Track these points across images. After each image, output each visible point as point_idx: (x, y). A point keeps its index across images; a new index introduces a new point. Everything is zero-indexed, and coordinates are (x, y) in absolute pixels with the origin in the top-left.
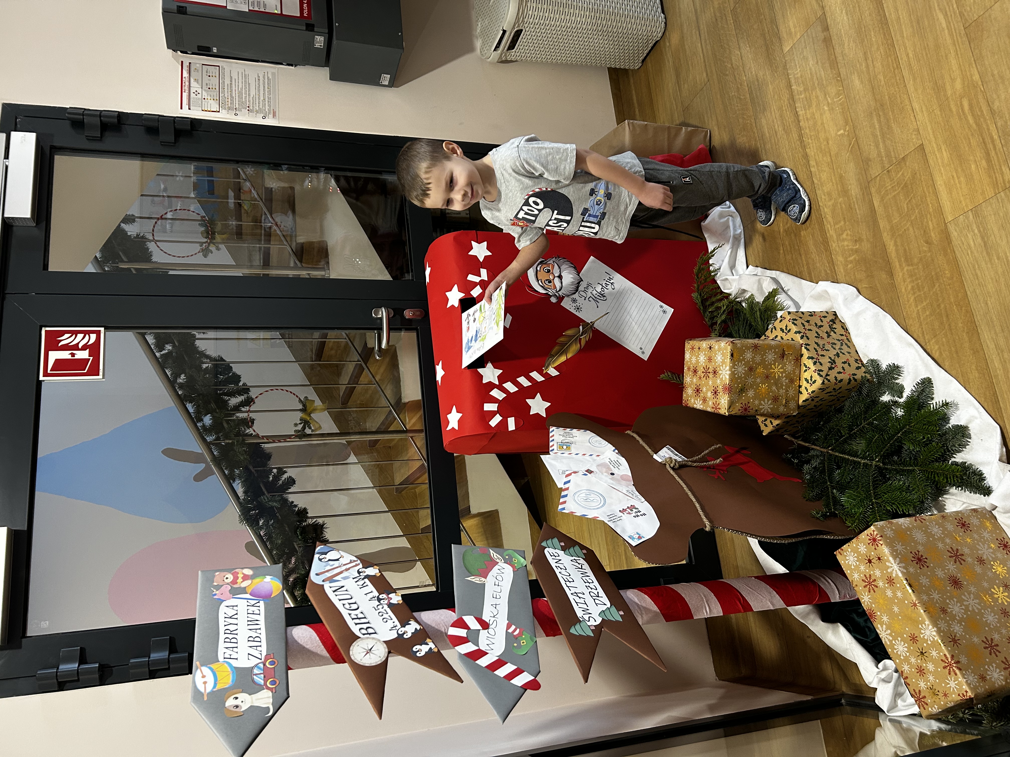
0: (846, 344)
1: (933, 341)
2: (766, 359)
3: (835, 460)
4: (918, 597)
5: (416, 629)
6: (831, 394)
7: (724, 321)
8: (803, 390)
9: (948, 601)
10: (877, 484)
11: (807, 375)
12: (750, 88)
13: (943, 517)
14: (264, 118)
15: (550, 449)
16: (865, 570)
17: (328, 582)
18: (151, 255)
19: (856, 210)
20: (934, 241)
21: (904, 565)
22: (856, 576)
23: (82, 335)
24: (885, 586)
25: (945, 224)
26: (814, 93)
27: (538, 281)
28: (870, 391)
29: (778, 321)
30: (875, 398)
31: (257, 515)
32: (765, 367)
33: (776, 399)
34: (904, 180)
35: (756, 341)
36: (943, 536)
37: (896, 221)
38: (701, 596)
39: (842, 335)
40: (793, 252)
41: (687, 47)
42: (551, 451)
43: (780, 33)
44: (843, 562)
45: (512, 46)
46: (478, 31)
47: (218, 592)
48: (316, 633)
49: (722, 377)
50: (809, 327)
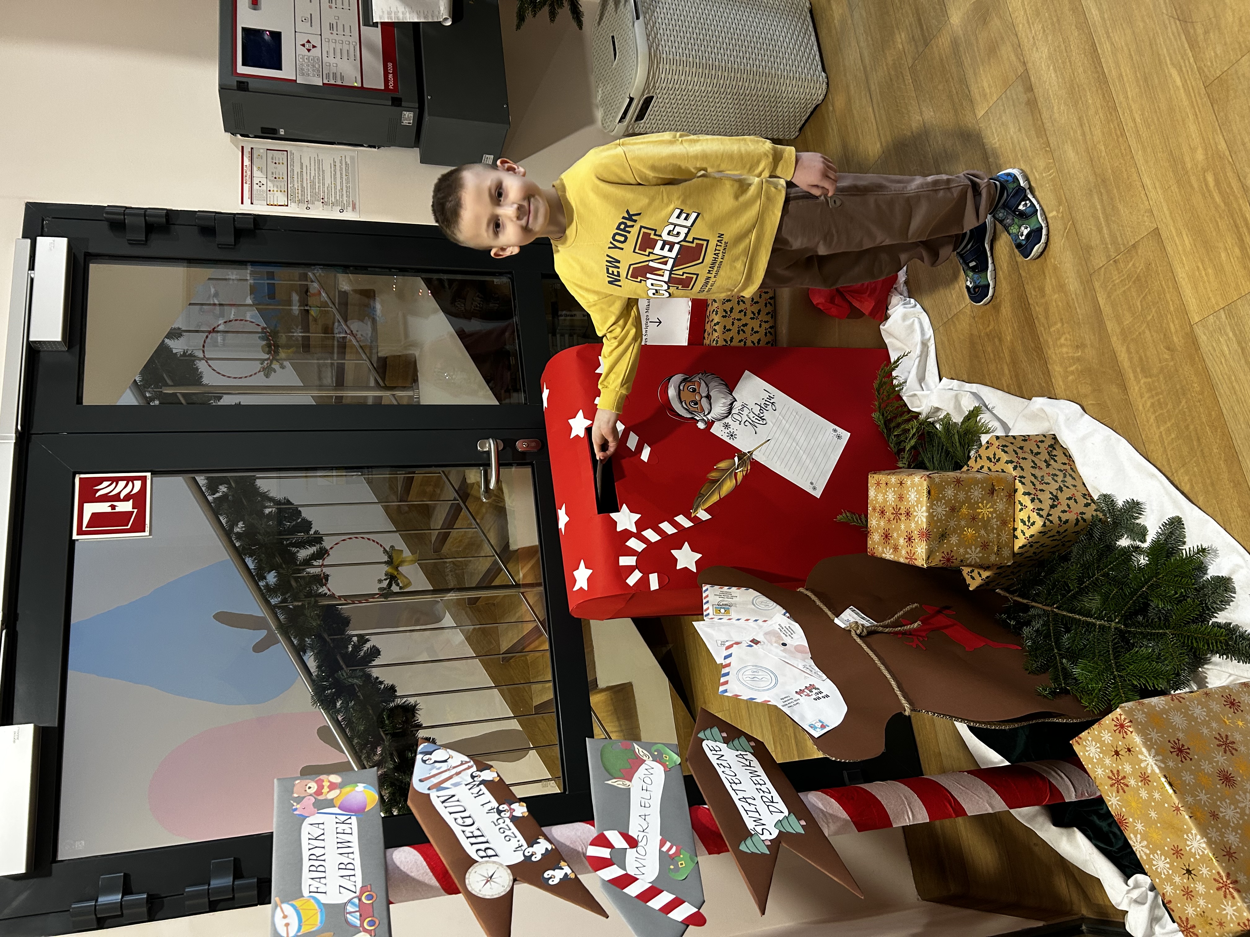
0: (1070, 475)
1: (1182, 470)
2: (972, 497)
4: (1182, 799)
5: (547, 849)
6: (1055, 538)
7: (913, 447)
8: (1018, 533)
9: (1219, 803)
10: (1119, 652)
11: (1023, 515)
12: (937, 161)
13: (1206, 694)
14: (342, 210)
15: (705, 613)
16: (1112, 765)
17: (435, 790)
18: (202, 377)
19: (1076, 309)
20: (1179, 348)
21: (1161, 757)
22: (1100, 771)
23: (124, 483)
24: (1138, 785)
25: (1191, 326)
27: (682, 403)
28: (1103, 534)
29: (983, 447)
30: (1110, 543)
31: (332, 695)
32: (971, 507)
33: (985, 546)
34: (1136, 272)
35: (957, 474)
36: (1207, 719)
37: (1127, 322)
38: (901, 798)
39: (1065, 464)
40: (997, 361)
41: (855, 112)
42: (706, 616)
43: (972, 93)
44: (1081, 754)
45: (641, 116)
46: (599, 98)
47: (298, 806)
48: (422, 856)
49: (918, 520)
50: (1024, 455)
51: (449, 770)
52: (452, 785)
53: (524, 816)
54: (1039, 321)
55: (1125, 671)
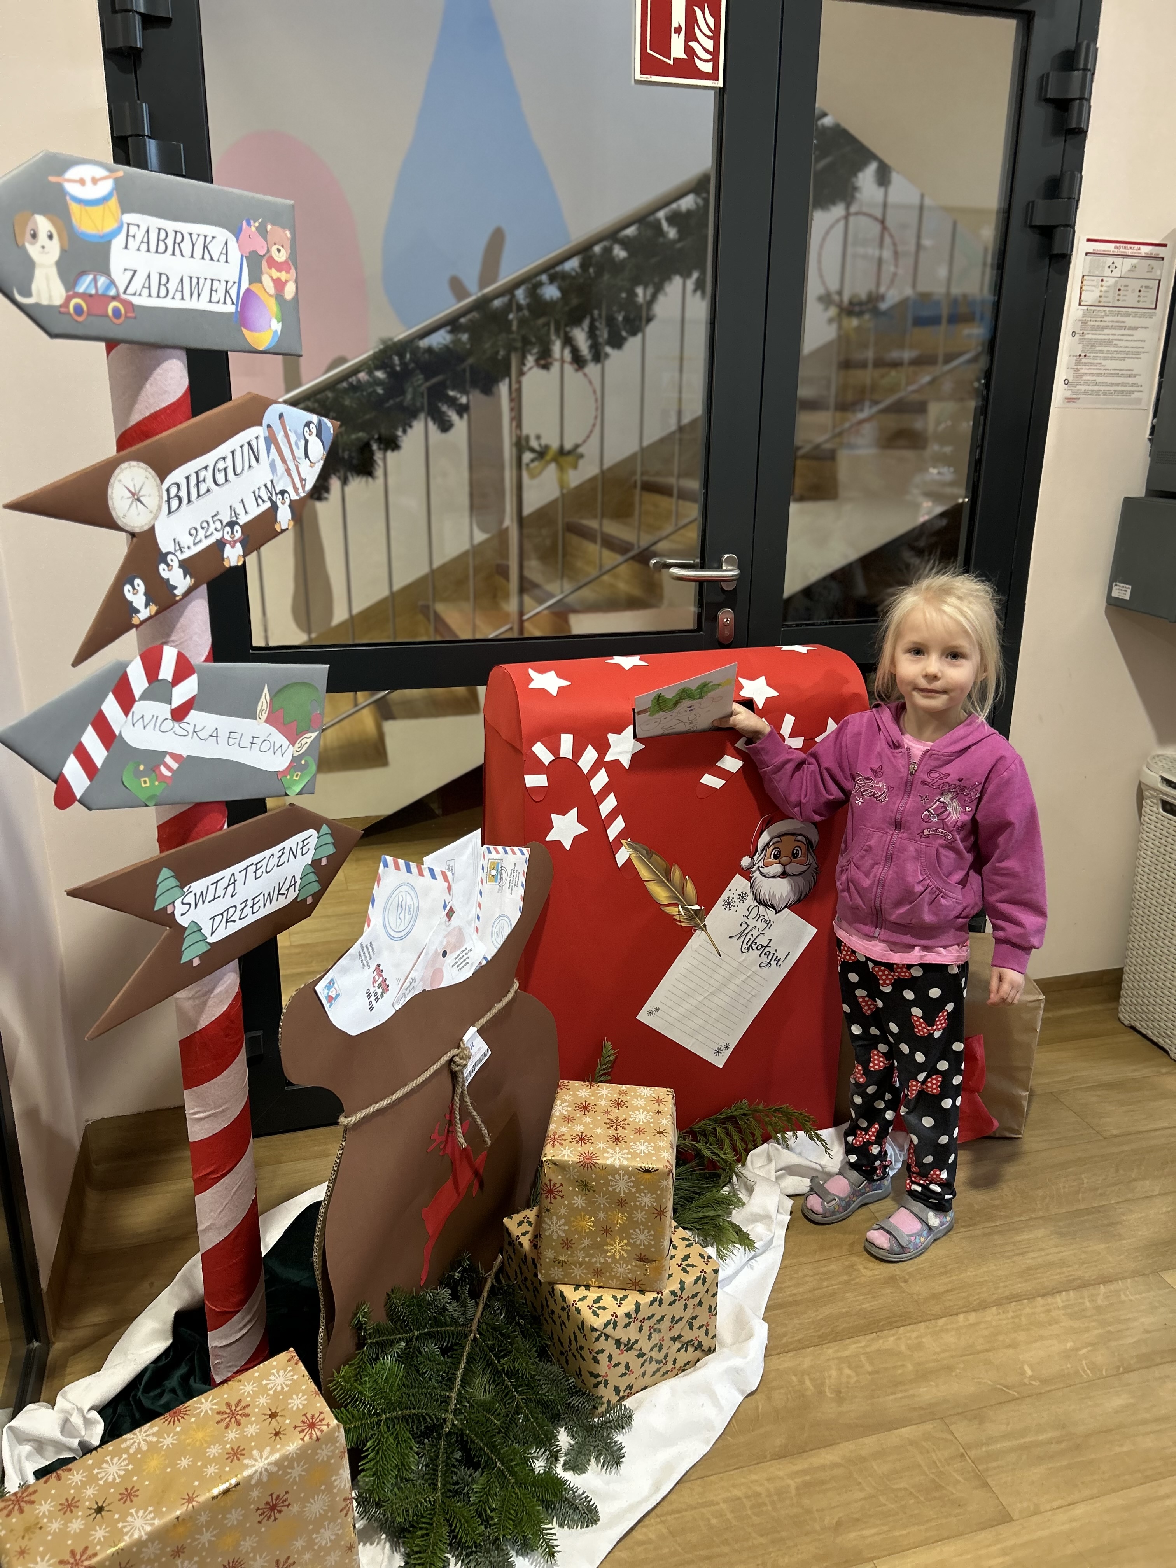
0: (659, 1370)
1: (664, 1531)
2: (637, 1230)
3: (456, 1344)
4: (204, 1506)
5: (175, 588)
6: (573, 1342)
7: (699, 1154)
8: (582, 1291)
9: (196, 1559)
10: (413, 1422)
11: (608, 1299)
12: (1098, 1210)
14: (1066, 382)
15: (491, 847)
16: (257, 1407)
17: (267, 434)
18: (825, 208)
19: (892, 1394)
20: (839, 1540)
21: (265, 1478)
22: (249, 1388)
23: (711, 49)
24: (227, 1442)
25: (871, 1560)
26: (1094, 1324)
27: (779, 836)
28: (576, 1410)
29: (702, 1250)
30: (563, 1419)
31: (392, 366)
32: (624, 1229)
33: (567, 1244)
34: (948, 1485)
35: (670, 1213)
36: (316, 1547)
37: (875, 1467)
38: (224, 1104)
39: (675, 1362)
40: (817, 1277)
41: (1161, 1103)
44: (275, 1363)
45: (1167, 807)
47: (253, 229)
48: (174, 403)
49: (608, 1152)
50: (690, 1306)
51: (294, 459)
52: (273, 461)
53: (223, 559)
54: (873, 1339)
55: (386, 1429)
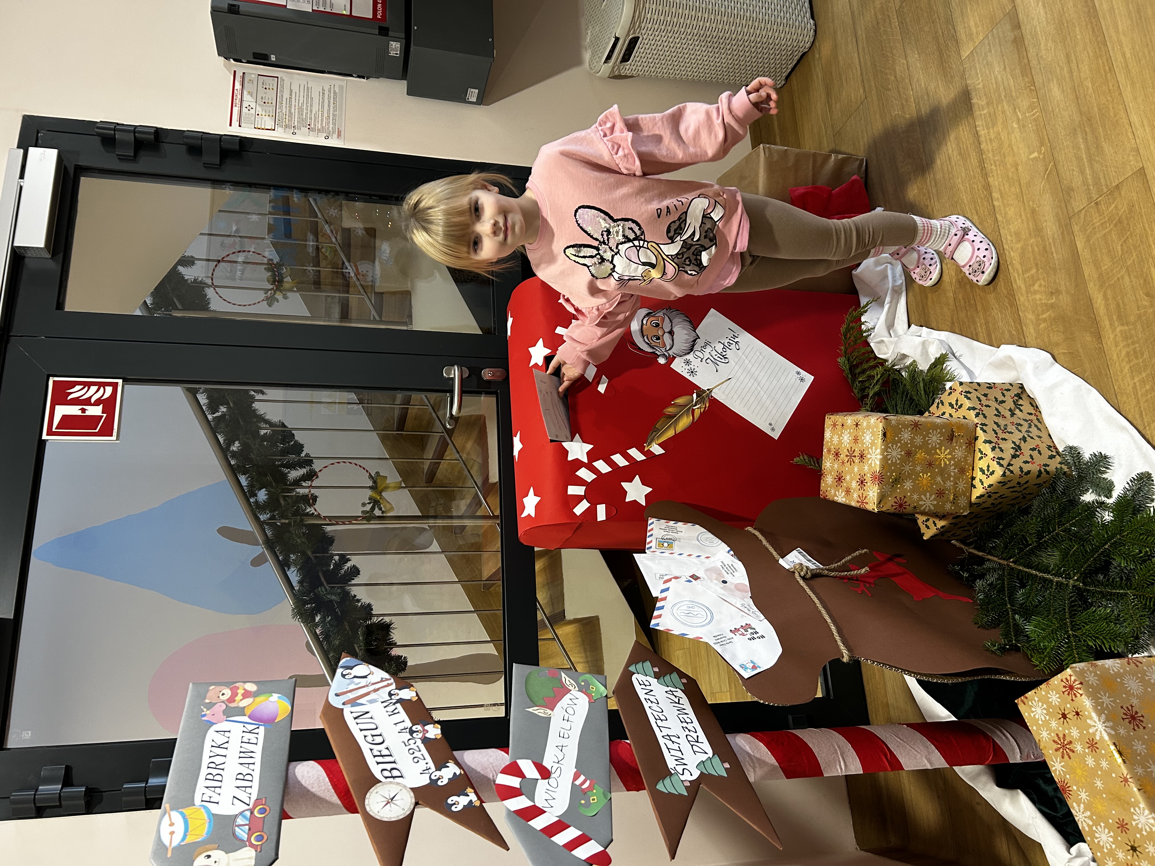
0: (1036, 426)
2: (929, 442)
4: (1131, 770)
5: (455, 773)
6: (1015, 489)
7: (876, 394)
8: (976, 482)
10: (1075, 610)
11: (982, 464)
14: (327, 137)
15: (647, 546)
16: (1058, 728)
17: (349, 705)
18: (209, 303)
19: (1052, 254)
21: (1112, 724)
22: (1045, 734)
23: (95, 388)
24: (1084, 751)
26: (1000, 108)
27: (643, 337)
28: (1067, 488)
29: (947, 393)
30: (1074, 498)
31: (313, 609)
32: (928, 452)
33: (940, 494)
34: (1118, 214)
35: (917, 418)
37: (1106, 267)
38: (834, 747)
39: (1031, 414)
40: (968, 308)
41: (840, 58)
42: (648, 549)
43: (958, 35)
44: (1026, 714)
45: (626, 58)
46: (588, 40)
47: (208, 712)
48: (326, 772)
49: (871, 463)
50: (988, 403)
51: (367, 686)
52: (367, 701)
53: (436, 739)
54: (1013, 267)
55: (1080, 631)
